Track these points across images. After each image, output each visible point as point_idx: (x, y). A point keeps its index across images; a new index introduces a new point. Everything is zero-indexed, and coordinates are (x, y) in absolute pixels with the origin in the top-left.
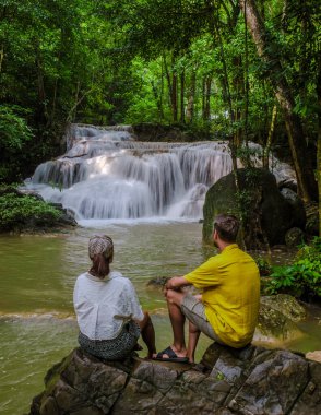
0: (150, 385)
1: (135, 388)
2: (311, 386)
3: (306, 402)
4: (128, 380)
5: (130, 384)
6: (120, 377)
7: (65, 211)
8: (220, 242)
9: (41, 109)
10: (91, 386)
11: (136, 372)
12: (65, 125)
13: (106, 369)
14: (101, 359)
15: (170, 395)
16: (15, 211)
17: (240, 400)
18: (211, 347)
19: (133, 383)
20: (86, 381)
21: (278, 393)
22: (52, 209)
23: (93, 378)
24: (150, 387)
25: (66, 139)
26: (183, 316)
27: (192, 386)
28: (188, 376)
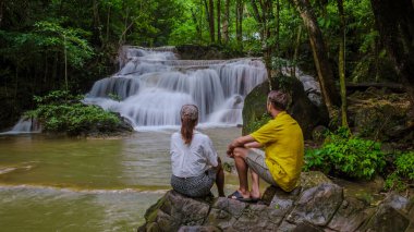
0: (226, 213)
1: (216, 215)
2: (345, 203)
3: (342, 214)
4: (210, 210)
5: (212, 213)
6: (204, 208)
7: (123, 118)
8: (274, 111)
9: (96, 33)
10: (183, 215)
11: (216, 204)
12: (118, 47)
13: (193, 202)
14: (189, 197)
15: (242, 219)
16: (82, 118)
17: (294, 215)
18: (268, 189)
19: (214, 211)
20: (179, 211)
21: (322, 209)
22: (113, 117)
23: (184, 209)
24: (226, 214)
25: (119, 59)
26: (247, 166)
27: (257, 213)
28: (253, 207)
